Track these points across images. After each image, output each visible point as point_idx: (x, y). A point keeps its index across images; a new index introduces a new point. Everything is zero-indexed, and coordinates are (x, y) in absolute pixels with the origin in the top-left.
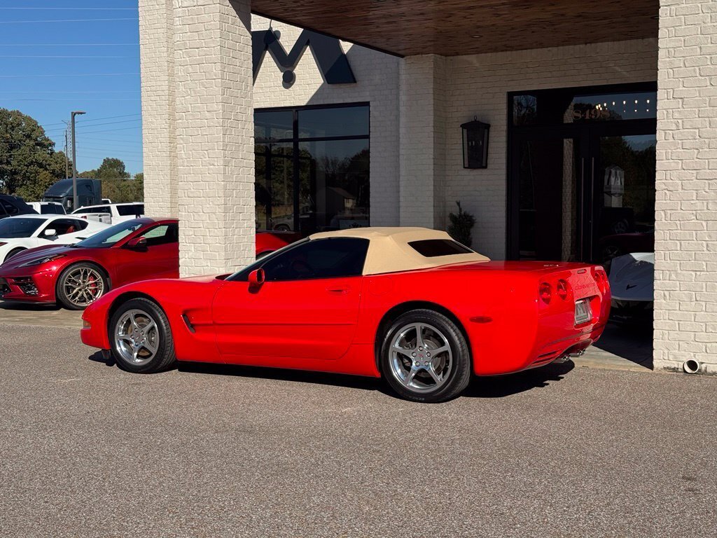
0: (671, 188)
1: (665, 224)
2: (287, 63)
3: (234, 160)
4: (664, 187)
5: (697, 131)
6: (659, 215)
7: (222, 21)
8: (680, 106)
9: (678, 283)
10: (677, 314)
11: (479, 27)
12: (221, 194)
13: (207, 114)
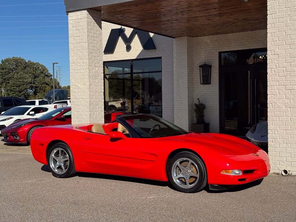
0: (274, 94)
1: (272, 109)
2: (128, 41)
3: (94, 83)
4: (271, 93)
5: (285, 68)
6: (269, 105)
7: (88, 25)
8: (277, 58)
9: (278, 135)
10: (278, 149)
11: (203, 25)
12: (88, 97)
13: (82, 64)
